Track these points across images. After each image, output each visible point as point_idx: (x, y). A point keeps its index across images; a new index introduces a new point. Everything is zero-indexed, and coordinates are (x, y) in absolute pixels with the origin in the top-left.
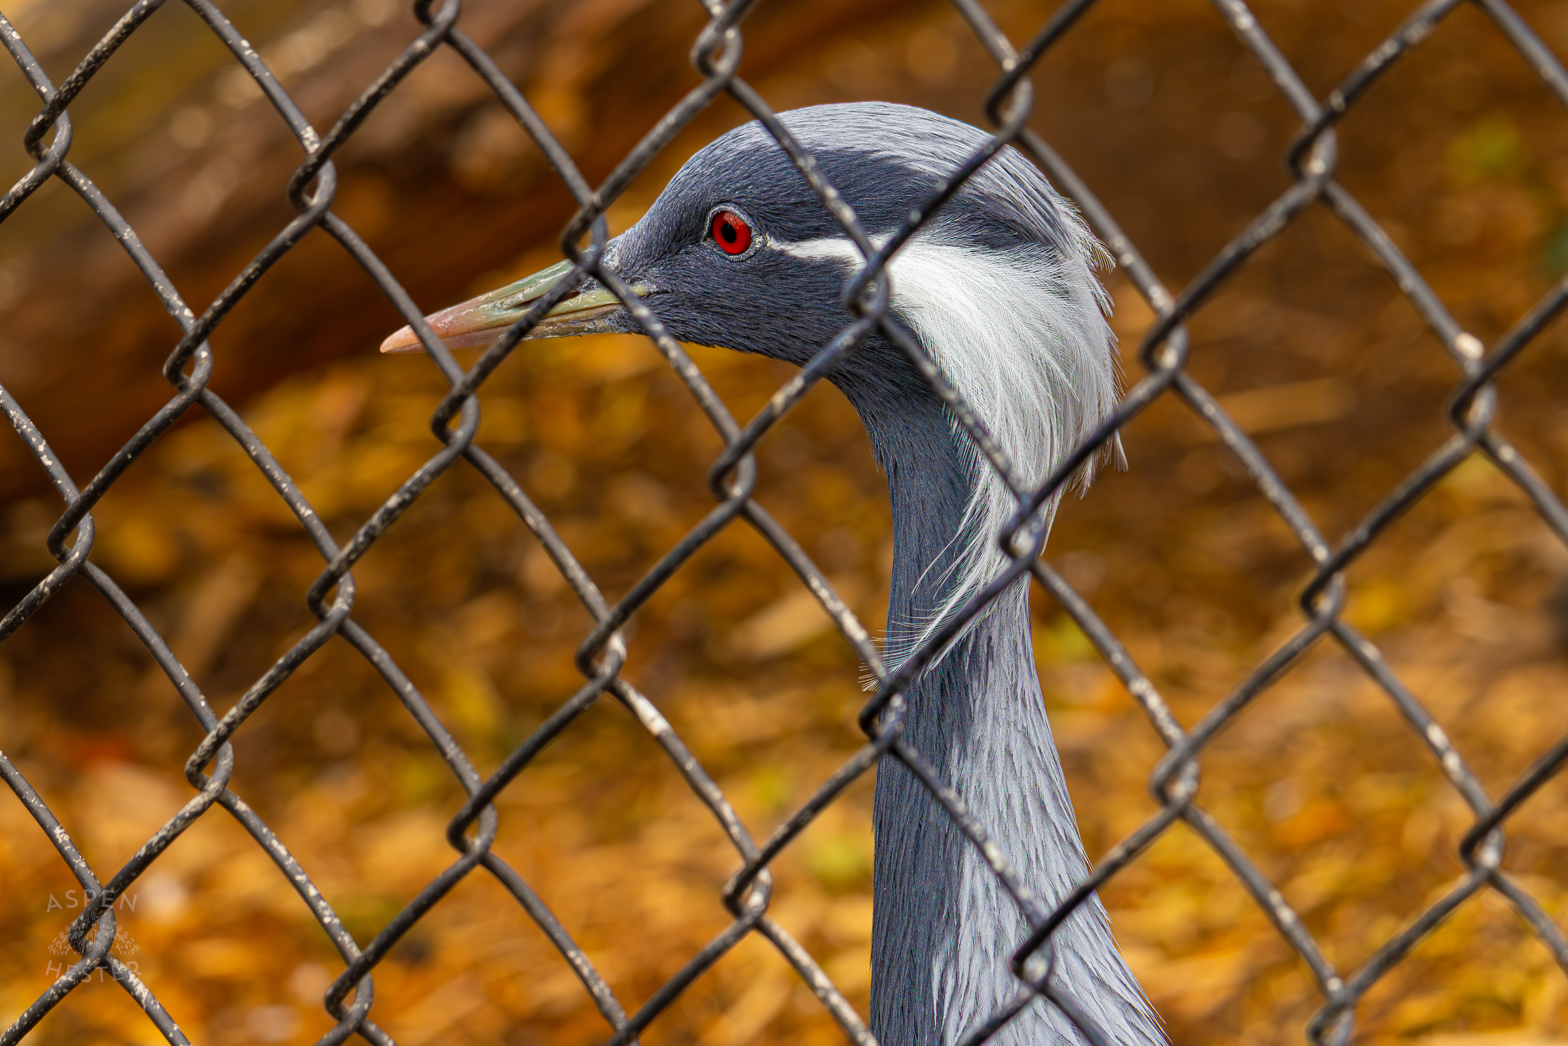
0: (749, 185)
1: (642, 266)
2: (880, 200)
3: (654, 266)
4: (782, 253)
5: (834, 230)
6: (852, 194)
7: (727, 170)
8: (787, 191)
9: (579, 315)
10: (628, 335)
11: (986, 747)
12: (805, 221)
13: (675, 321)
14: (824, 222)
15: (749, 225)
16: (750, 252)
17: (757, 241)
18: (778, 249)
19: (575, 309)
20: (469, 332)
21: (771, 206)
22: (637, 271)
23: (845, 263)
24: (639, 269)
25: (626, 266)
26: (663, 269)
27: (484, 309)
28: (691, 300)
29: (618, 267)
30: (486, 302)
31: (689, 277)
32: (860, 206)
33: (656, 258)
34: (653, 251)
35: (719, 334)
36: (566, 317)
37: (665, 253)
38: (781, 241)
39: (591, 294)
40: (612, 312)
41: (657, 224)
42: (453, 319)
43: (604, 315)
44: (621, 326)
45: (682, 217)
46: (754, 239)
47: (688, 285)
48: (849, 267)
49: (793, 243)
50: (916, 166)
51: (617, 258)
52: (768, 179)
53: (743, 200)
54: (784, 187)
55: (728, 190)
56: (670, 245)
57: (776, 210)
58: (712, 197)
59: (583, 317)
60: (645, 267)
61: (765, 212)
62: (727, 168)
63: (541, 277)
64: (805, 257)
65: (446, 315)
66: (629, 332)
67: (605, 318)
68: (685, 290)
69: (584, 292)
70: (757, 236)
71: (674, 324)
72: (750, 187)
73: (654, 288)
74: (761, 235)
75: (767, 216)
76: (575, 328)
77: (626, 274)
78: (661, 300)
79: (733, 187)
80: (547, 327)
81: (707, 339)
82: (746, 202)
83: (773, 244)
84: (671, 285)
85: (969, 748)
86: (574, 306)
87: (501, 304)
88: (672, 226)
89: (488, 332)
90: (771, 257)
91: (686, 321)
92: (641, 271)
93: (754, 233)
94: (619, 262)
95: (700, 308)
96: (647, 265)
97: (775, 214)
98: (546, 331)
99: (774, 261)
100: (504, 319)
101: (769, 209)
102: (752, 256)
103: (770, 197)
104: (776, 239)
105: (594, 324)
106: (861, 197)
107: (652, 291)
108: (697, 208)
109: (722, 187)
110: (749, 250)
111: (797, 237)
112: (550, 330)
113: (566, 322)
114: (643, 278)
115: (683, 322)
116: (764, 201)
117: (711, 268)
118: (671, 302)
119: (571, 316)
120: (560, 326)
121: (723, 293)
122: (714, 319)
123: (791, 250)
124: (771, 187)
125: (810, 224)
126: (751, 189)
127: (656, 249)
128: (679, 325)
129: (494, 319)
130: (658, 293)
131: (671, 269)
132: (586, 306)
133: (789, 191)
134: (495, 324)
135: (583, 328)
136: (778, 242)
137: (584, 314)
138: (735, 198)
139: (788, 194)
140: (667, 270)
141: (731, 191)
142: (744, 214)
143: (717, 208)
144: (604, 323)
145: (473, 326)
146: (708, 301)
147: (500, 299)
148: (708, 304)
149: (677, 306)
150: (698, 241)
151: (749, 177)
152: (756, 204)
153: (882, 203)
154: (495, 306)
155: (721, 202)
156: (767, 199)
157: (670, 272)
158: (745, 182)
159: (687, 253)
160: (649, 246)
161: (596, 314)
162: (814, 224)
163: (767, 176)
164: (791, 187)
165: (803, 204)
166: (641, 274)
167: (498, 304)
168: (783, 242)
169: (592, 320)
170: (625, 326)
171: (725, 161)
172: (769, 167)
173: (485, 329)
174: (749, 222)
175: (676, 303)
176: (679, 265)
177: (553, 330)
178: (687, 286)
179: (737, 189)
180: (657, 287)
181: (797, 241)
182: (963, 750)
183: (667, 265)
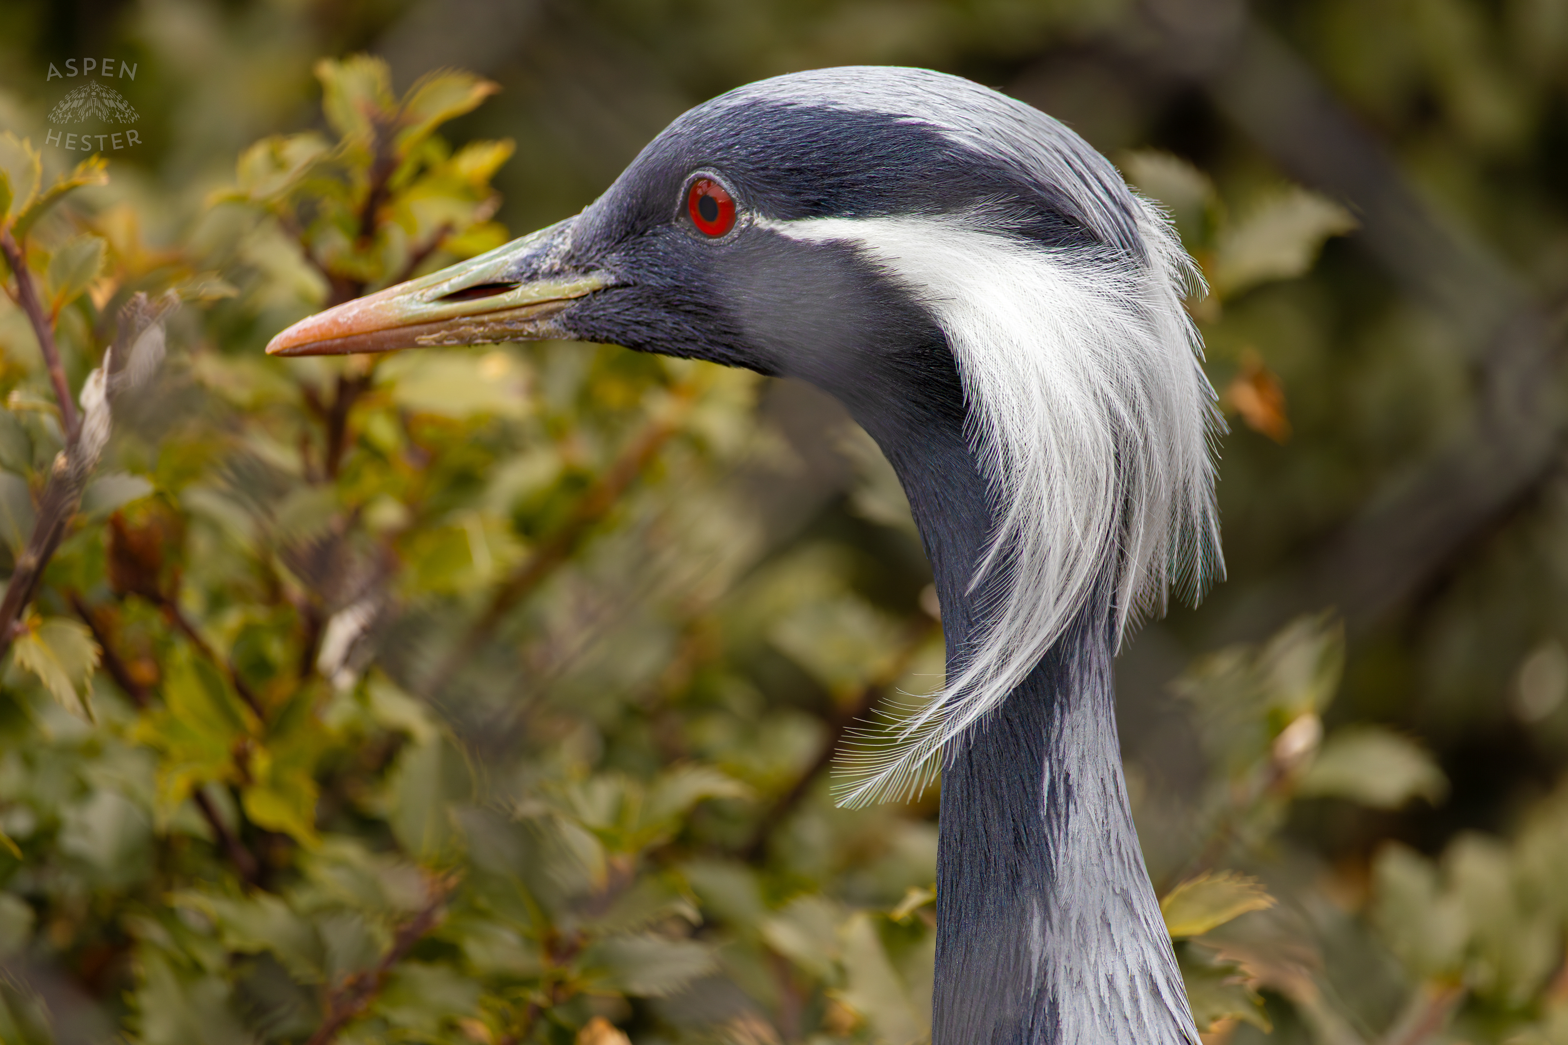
0: (735, 144)
1: (599, 250)
2: (901, 170)
3: (614, 252)
4: (772, 233)
5: (839, 207)
6: (865, 161)
7: (711, 127)
8: (782, 154)
9: (517, 313)
10: (579, 343)
11: (1074, 915)
12: (801, 193)
13: (638, 323)
14: (826, 195)
15: (733, 196)
16: (734, 233)
17: (743, 218)
18: (767, 228)
19: (512, 304)
20: (378, 331)
21: (761, 172)
22: (593, 258)
23: (852, 248)
24: (596, 254)
25: (580, 250)
26: (625, 255)
27: (398, 302)
28: (658, 296)
29: (569, 252)
30: (403, 293)
31: (656, 266)
32: (875, 177)
33: (616, 240)
34: (614, 231)
35: (694, 341)
36: (501, 316)
37: (628, 234)
38: (771, 218)
39: (534, 287)
40: (558, 310)
41: (620, 196)
42: (359, 313)
43: (549, 315)
44: (570, 329)
45: (648, 188)
46: (739, 216)
47: (654, 276)
48: (858, 253)
49: (785, 222)
50: (953, 137)
51: (569, 241)
52: (761, 139)
53: (725, 163)
54: (779, 150)
55: (708, 151)
56: (634, 224)
57: (767, 177)
58: (687, 160)
59: (522, 316)
60: (603, 253)
61: (753, 179)
62: (711, 125)
63: (474, 264)
64: (800, 239)
65: (350, 309)
66: (580, 339)
67: (550, 318)
68: (651, 282)
69: (525, 284)
70: (743, 212)
71: (638, 328)
72: (737, 147)
73: (611, 280)
74: (748, 210)
75: (755, 185)
76: (512, 331)
77: (578, 261)
78: (621, 296)
79: (715, 147)
80: (476, 328)
81: (679, 349)
82: (729, 165)
83: (762, 222)
84: (634, 275)
85: (1055, 915)
86: (511, 301)
87: (422, 295)
88: (637, 199)
89: (402, 331)
90: (757, 238)
91: (652, 323)
92: (598, 257)
93: (738, 208)
94: (572, 245)
95: (671, 307)
96: (605, 249)
97: (765, 182)
98: (475, 334)
99: (761, 244)
100: (422, 315)
101: (758, 176)
102: (736, 239)
103: (761, 161)
104: (766, 215)
105: (536, 326)
106: (878, 165)
107: (609, 283)
108: (667, 174)
109: (701, 147)
110: (732, 231)
111: (789, 213)
112: (480, 332)
113: (500, 322)
114: (601, 267)
115: (648, 325)
116: (753, 165)
117: (684, 255)
118: (634, 299)
119: (507, 315)
120: (493, 328)
121: (697, 287)
122: (687, 322)
123: (782, 230)
124: (763, 148)
125: (806, 197)
126: (737, 149)
127: (616, 229)
128: (644, 329)
129: (410, 314)
130: (616, 286)
131: (634, 255)
132: (526, 301)
133: (784, 155)
134: (412, 321)
135: (522, 331)
136: (767, 219)
137: (523, 311)
138: (715, 161)
139: (782, 157)
140: (631, 256)
141: (712, 152)
142: (726, 180)
143: (693, 175)
144: (548, 325)
145: (382, 323)
146: (678, 297)
147: (421, 289)
148: (679, 300)
149: (640, 305)
150: (668, 221)
151: (737, 134)
152: (742, 168)
153: (903, 174)
154: (412, 299)
155: (699, 166)
156: (756, 163)
157: (633, 259)
158: (731, 141)
159: (655, 235)
160: (609, 224)
161: (539, 313)
162: (812, 198)
163: (759, 134)
164: (787, 150)
165: (800, 171)
166: (598, 262)
167: (417, 295)
168: (773, 219)
169: (533, 321)
170: (575, 330)
171: (711, 118)
172: (764, 125)
173: (398, 327)
174: (733, 194)
175: (640, 300)
176: (644, 250)
177: (483, 332)
178: (654, 278)
179: (720, 149)
180: (616, 279)
181: (790, 219)
182: (1047, 917)
183: (630, 249)
